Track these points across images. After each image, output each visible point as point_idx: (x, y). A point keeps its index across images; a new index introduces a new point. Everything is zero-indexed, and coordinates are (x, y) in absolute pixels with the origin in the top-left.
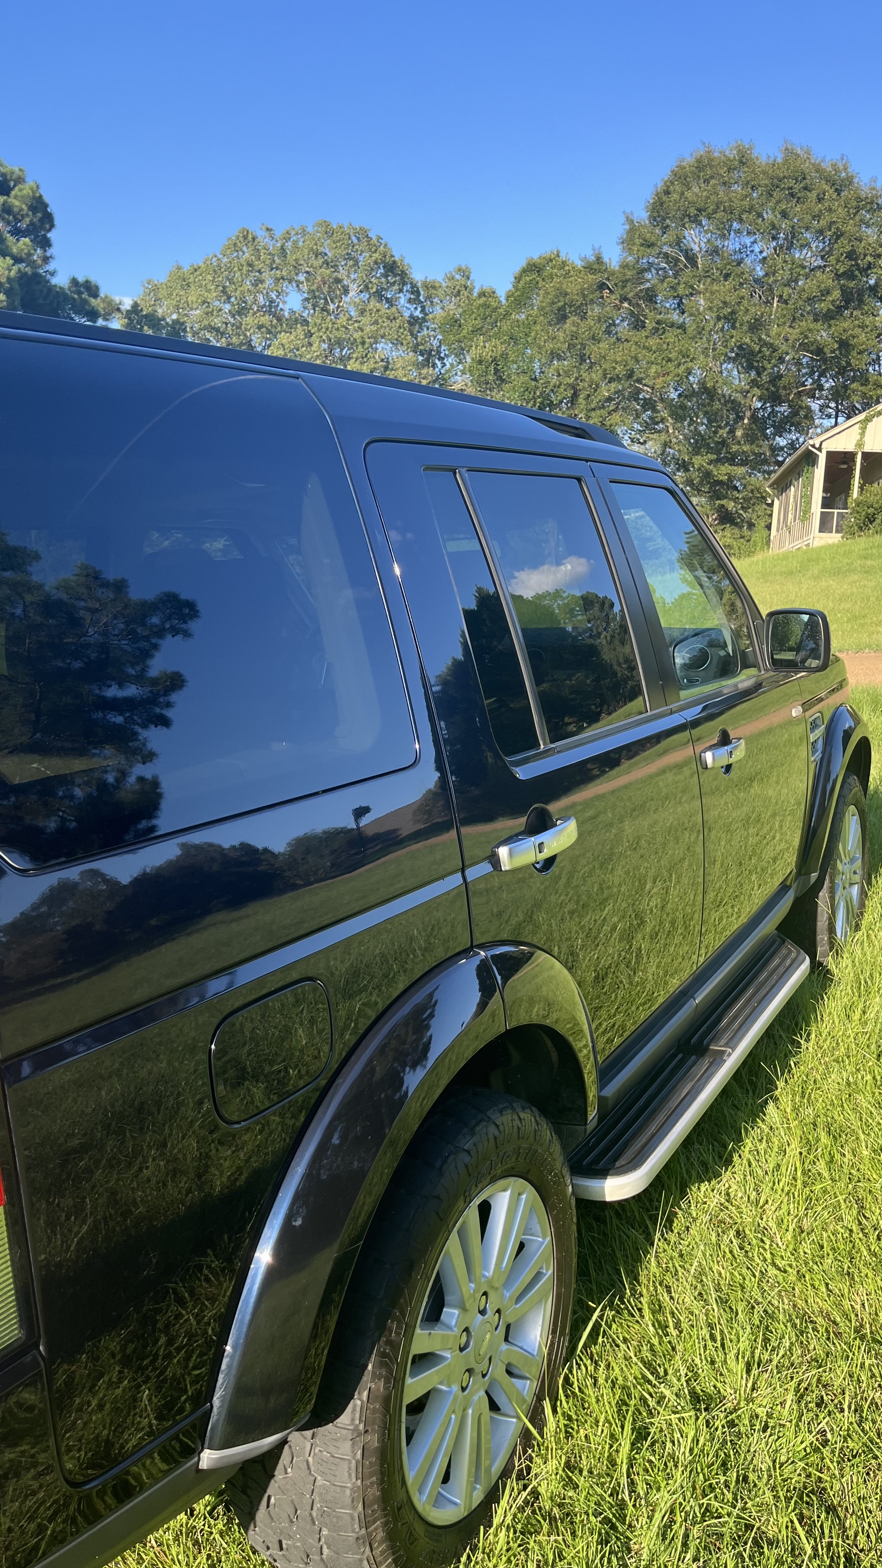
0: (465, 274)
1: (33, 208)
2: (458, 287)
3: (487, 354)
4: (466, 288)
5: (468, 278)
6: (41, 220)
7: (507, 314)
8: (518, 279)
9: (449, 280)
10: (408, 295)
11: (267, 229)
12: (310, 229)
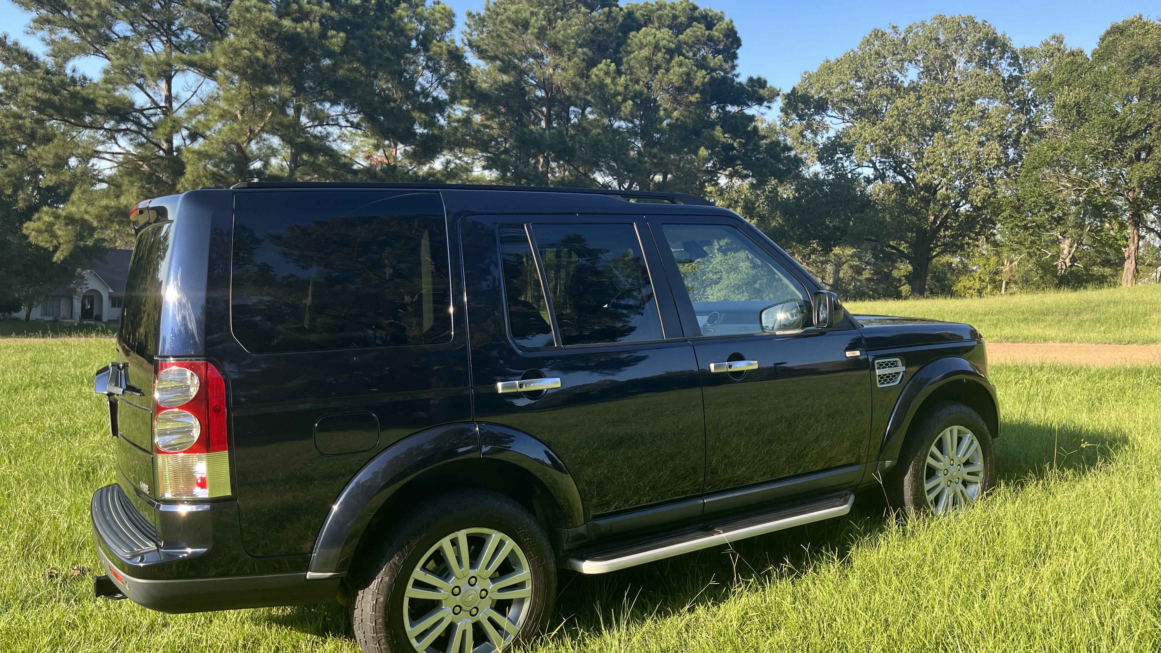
0: (1059, 40)
1: (726, 36)
2: (1051, 51)
3: (1071, 100)
4: (1059, 50)
5: (1062, 43)
6: (732, 43)
7: (1092, 67)
8: (1103, 39)
9: (1044, 45)
10: (1009, 60)
11: (893, 27)
12: (928, 23)
